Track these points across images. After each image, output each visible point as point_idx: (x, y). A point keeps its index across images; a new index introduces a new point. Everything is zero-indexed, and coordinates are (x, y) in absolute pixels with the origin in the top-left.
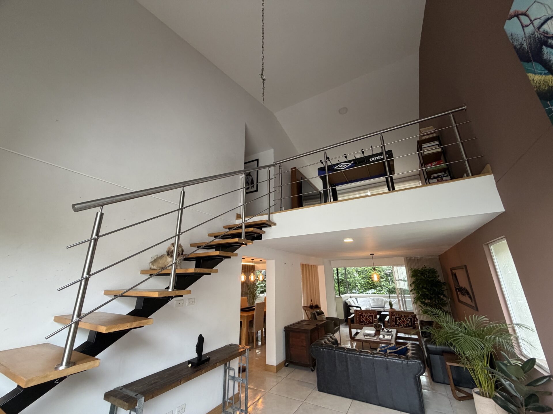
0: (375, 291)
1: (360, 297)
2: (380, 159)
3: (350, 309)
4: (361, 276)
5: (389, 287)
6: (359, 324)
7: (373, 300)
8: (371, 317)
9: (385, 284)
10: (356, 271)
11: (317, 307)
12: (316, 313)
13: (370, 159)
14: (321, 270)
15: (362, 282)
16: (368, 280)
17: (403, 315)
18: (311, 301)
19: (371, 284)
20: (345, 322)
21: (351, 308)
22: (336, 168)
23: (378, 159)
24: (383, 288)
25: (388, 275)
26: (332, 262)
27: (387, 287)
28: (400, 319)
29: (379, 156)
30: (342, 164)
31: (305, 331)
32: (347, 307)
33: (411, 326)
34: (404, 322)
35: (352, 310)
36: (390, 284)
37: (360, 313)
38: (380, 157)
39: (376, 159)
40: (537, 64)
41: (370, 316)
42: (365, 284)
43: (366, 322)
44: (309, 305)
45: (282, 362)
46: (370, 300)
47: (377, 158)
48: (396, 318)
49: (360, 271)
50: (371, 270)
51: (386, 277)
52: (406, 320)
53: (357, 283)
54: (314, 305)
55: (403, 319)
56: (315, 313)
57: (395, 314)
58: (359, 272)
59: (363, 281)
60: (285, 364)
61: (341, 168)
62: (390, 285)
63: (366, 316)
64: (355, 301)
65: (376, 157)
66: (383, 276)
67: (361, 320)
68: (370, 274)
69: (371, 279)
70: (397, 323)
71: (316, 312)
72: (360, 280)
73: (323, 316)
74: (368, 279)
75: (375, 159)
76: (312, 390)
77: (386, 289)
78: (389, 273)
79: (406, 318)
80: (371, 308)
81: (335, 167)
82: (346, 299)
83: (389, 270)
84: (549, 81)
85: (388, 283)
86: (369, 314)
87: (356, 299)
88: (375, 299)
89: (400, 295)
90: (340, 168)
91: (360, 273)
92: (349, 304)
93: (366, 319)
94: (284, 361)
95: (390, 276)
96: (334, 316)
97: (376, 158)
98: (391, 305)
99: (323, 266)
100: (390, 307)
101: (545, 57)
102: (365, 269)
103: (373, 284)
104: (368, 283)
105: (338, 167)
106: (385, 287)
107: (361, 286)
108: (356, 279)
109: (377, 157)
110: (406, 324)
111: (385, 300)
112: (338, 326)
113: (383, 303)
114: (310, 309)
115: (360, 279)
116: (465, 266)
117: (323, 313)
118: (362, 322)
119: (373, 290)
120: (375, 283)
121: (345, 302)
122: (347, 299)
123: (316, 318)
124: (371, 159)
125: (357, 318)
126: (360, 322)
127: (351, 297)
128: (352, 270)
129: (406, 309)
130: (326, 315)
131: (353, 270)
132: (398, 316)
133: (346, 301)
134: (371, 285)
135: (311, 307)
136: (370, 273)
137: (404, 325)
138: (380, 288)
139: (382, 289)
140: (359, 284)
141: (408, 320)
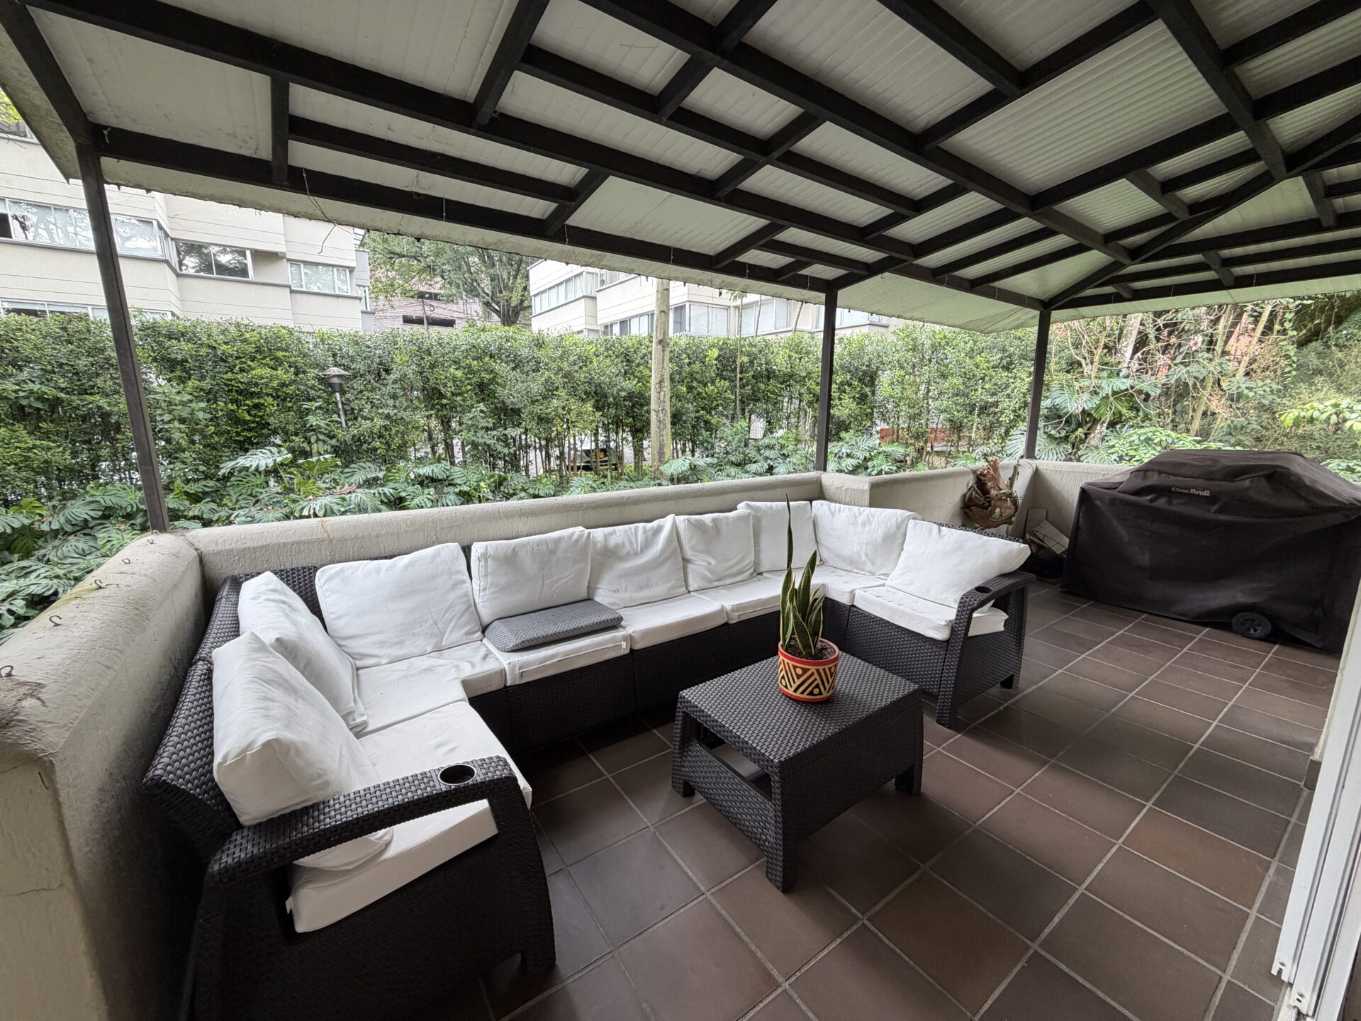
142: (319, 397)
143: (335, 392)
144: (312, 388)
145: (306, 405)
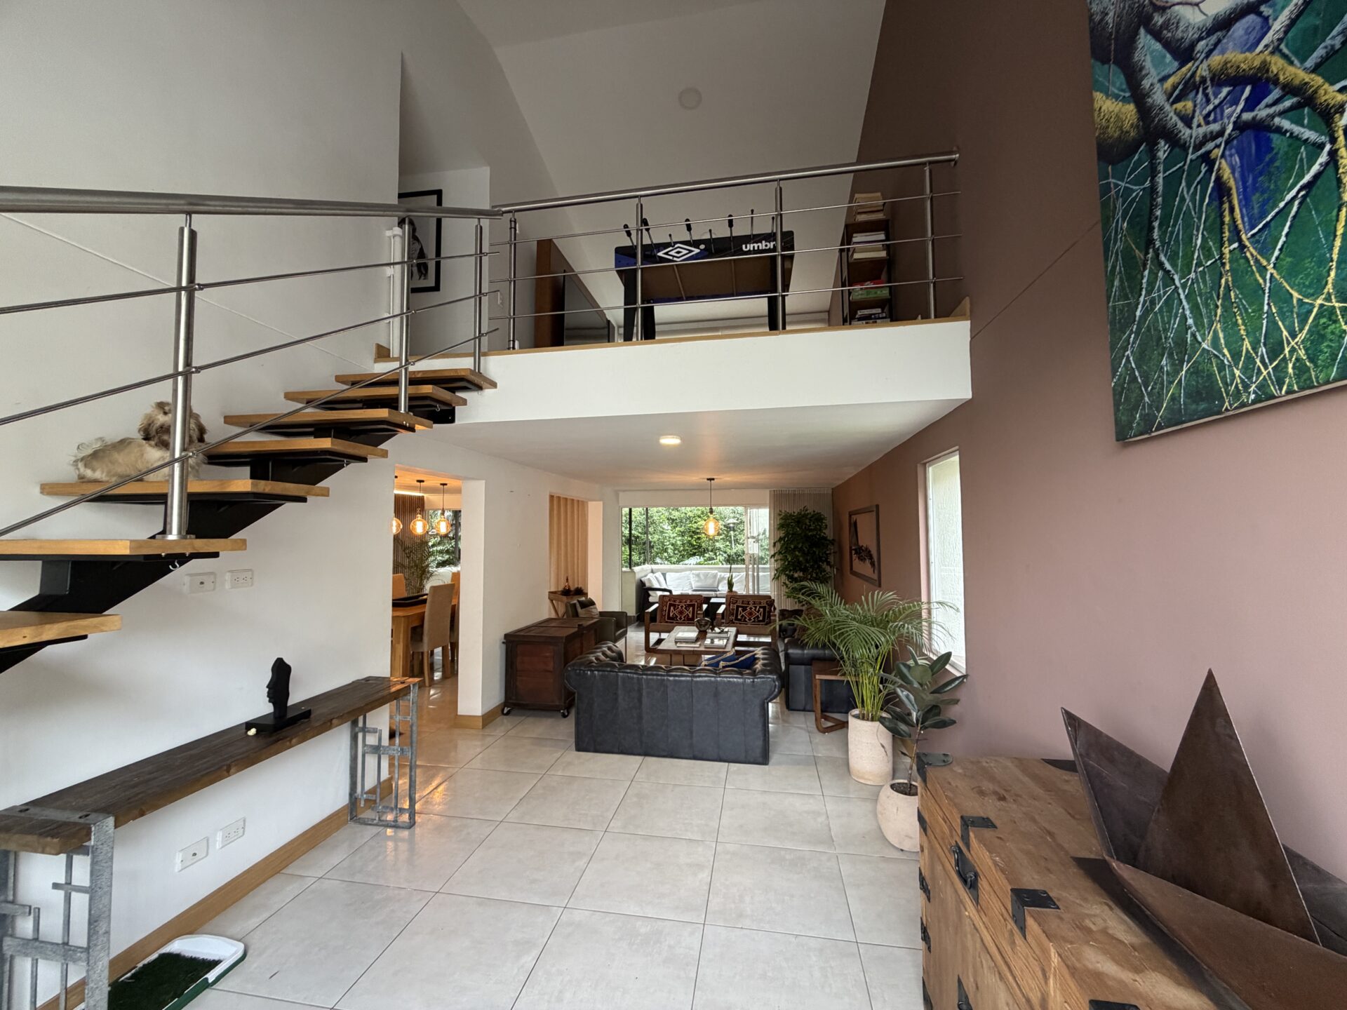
0: (702, 559)
1: (671, 571)
2: (765, 249)
3: (649, 595)
4: (678, 529)
5: (729, 551)
6: (667, 622)
7: (698, 575)
8: (691, 609)
9: (721, 546)
10: (668, 519)
11: (580, 592)
12: (578, 605)
13: (744, 246)
14: (595, 512)
15: (679, 543)
16: (689, 539)
17: (751, 602)
18: (567, 580)
19: (694, 546)
20: (637, 621)
21: (651, 592)
22: (660, 254)
23: (760, 248)
24: (718, 554)
25: (730, 528)
26: (621, 494)
27: (725, 552)
28: (745, 609)
29: (764, 242)
30: (676, 246)
31: (551, 641)
32: (643, 591)
33: (763, 621)
34: (751, 614)
35: (654, 597)
36: (731, 546)
37: (671, 601)
38: (766, 246)
39: (756, 248)
40: (1118, 70)
41: (689, 606)
42: (684, 547)
43: (681, 618)
44: (561, 589)
45: (498, 706)
46: (691, 576)
47: (758, 247)
48: (738, 607)
49: (676, 519)
50: (699, 517)
51: (725, 532)
52: (755, 610)
53: (668, 543)
54: (572, 589)
55: (751, 608)
56: (575, 604)
57: (737, 601)
58: (673, 520)
59: (680, 540)
60: (503, 710)
61: (674, 256)
62: (731, 549)
63: (682, 607)
64: (662, 579)
65: (757, 243)
66: (721, 529)
67: (671, 614)
68: (695, 526)
69: (696, 537)
70: (739, 617)
71: (578, 601)
72: (674, 538)
73: (593, 610)
74: (691, 537)
75: (754, 247)
76: (564, 751)
77: (722, 555)
78: (734, 523)
79: (756, 607)
80: (690, 592)
81: (659, 251)
82: (643, 575)
83: (734, 517)
84: (1126, 118)
85: (728, 543)
86: (688, 603)
87: (664, 575)
88: (702, 576)
89: (751, 566)
90: (671, 258)
91: (676, 523)
92: (647, 585)
93: (681, 613)
94: (501, 704)
95: (734, 531)
96: (615, 607)
97: (756, 245)
98: (730, 585)
99: (601, 503)
100: (729, 588)
101: (1137, 56)
102: (686, 514)
103: (700, 547)
104: (689, 542)
105: (666, 253)
106: (721, 553)
107: (675, 549)
108: (666, 535)
109: (760, 244)
110: (754, 618)
111: (720, 575)
112: (623, 628)
113: (714, 581)
114: (564, 598)
115: (675, 535)
116: (877, 506)
117: (592, 603)
118: (672, 619)
119: (698, 557)
120: (703, 544)
121: (641, 580)
122: (646, 576)
123: (576, 614)
124: (746, 247)
125: (662, 610)
126: (669, 618)
127: (654, 571)
128: (660, 516)
129: (758, 590)
130: (600, 607)
131: (662, 516)
132: (743, 603)
133: (643, 579)
134: (695, 549)
135: (567, 592)
136: (695, 522)
137: (750, 620)
138: (711, 553)
139: (714, 556)
140: (670, 546)
141: (759, 610)
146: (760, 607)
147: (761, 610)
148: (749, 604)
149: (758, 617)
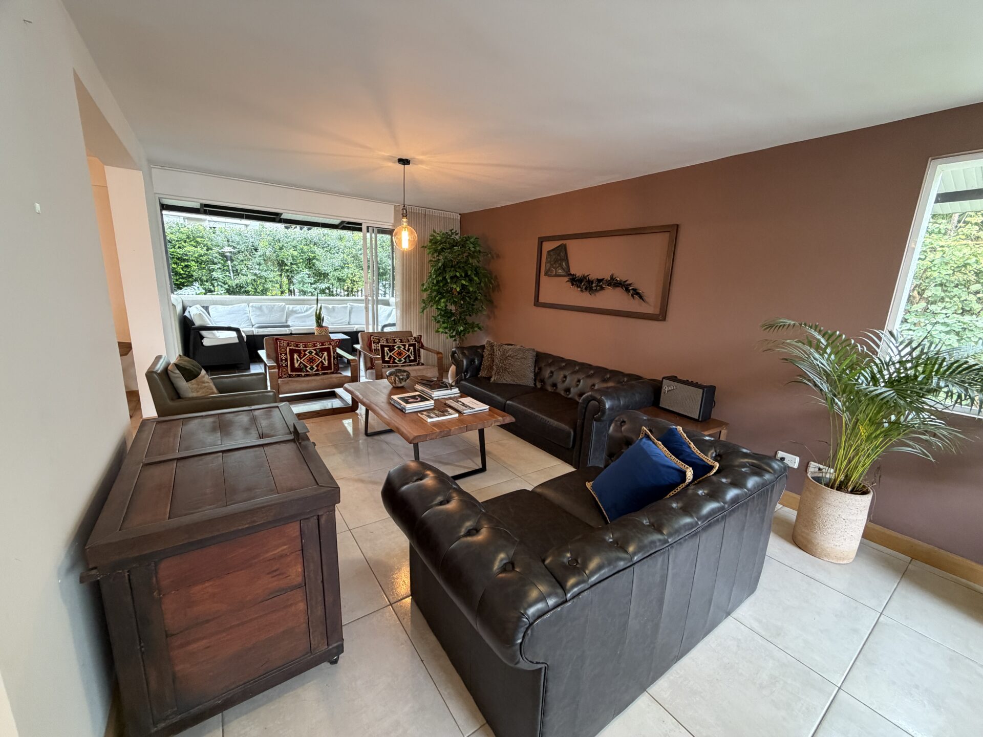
5: (230, 283)
6: (290, 376)
8: (325, 354)
9: (220, 277)
17: (397, 340)
21: (204, 333)
24: (216, 285)
25: (226, 257)
27: (224, 283)
28: (391, 349)
34: (400, 354)
35: (211, 338)
37: (291, 345)
41: (322, 350)
43: (312, 368)
46: (250, 309)
48: (383, 347)
52: (404, 349)
55: (399, 347)
57: (379, 339)
63: (311, 353)
67: (296, 365)
70: (387, 359)
77: (222, 286)
78: (230, 252)
79: (405, 346)
82: (183, 305)
83: (229, 246)
86: (319, 347)
87: (206, 309)
88: (264, 308)
93: (311, 360)
98: (319, 319)
106: (220, 283)
110: (405, 359)
111: (288, 308)
113: (282, 315)
118: (299, 370)
121: (184, 316)
125: (280, 360)
132: (387, 343)
141: (409, 349)
142: (219, 263)
143: (227, 260)
144: (215, 258)
145: (212, 267)
146: (410, 345)
147: (412, 348)
148: (395, 343)
149: (409, 356)
